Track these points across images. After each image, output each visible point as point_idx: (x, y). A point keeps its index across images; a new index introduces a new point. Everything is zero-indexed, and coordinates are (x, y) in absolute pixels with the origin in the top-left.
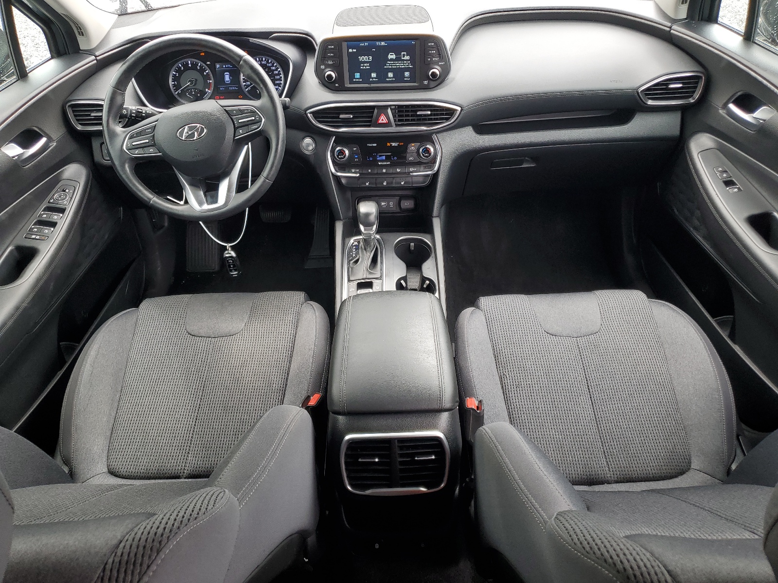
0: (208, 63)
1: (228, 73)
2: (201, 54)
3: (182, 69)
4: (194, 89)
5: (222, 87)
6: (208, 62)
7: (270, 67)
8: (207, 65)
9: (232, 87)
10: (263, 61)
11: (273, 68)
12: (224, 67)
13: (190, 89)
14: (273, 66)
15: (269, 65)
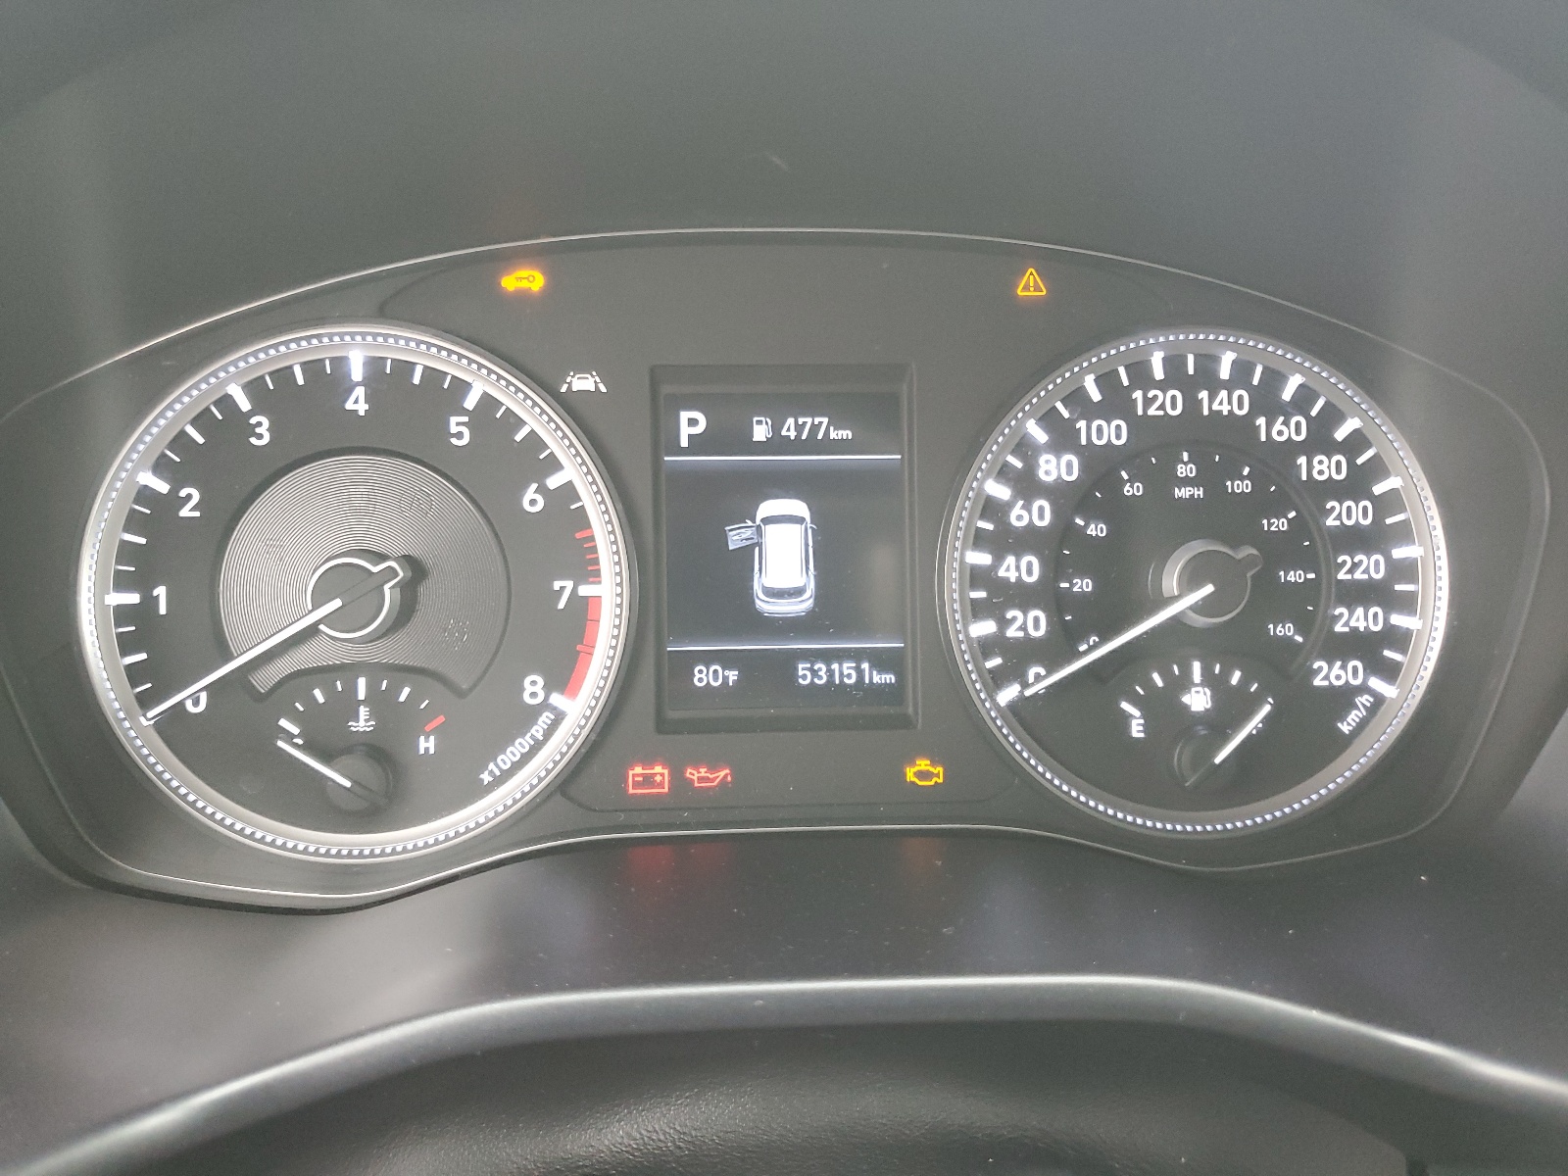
0: (583, 382)
1: (798, 507)
2: (510, 282)
3: (263, 435)
4: (374, 671)
5: (708, 658)
6: (582, 368)
7: (1291, 448)
8: (571, 408)
9: (828, 656)
10: (1214, 386)
11: (1326, 468)
12: (761, 432)
13: (322, 673)
14: (1320, 440)
15: (1284, 431)
